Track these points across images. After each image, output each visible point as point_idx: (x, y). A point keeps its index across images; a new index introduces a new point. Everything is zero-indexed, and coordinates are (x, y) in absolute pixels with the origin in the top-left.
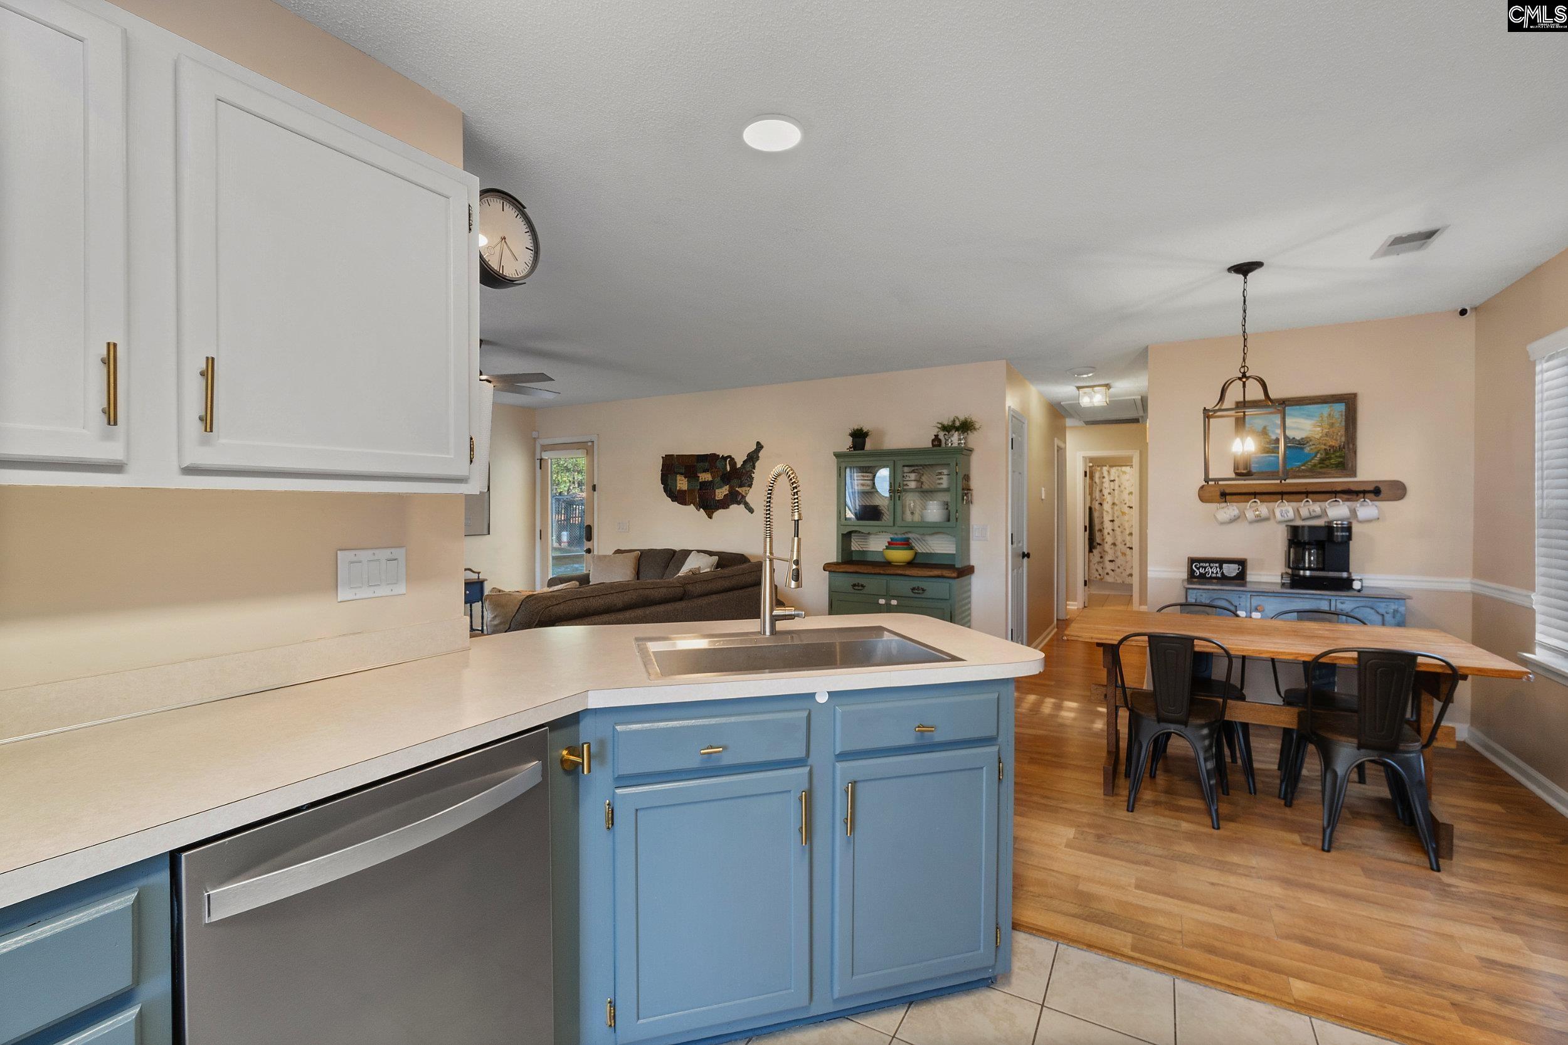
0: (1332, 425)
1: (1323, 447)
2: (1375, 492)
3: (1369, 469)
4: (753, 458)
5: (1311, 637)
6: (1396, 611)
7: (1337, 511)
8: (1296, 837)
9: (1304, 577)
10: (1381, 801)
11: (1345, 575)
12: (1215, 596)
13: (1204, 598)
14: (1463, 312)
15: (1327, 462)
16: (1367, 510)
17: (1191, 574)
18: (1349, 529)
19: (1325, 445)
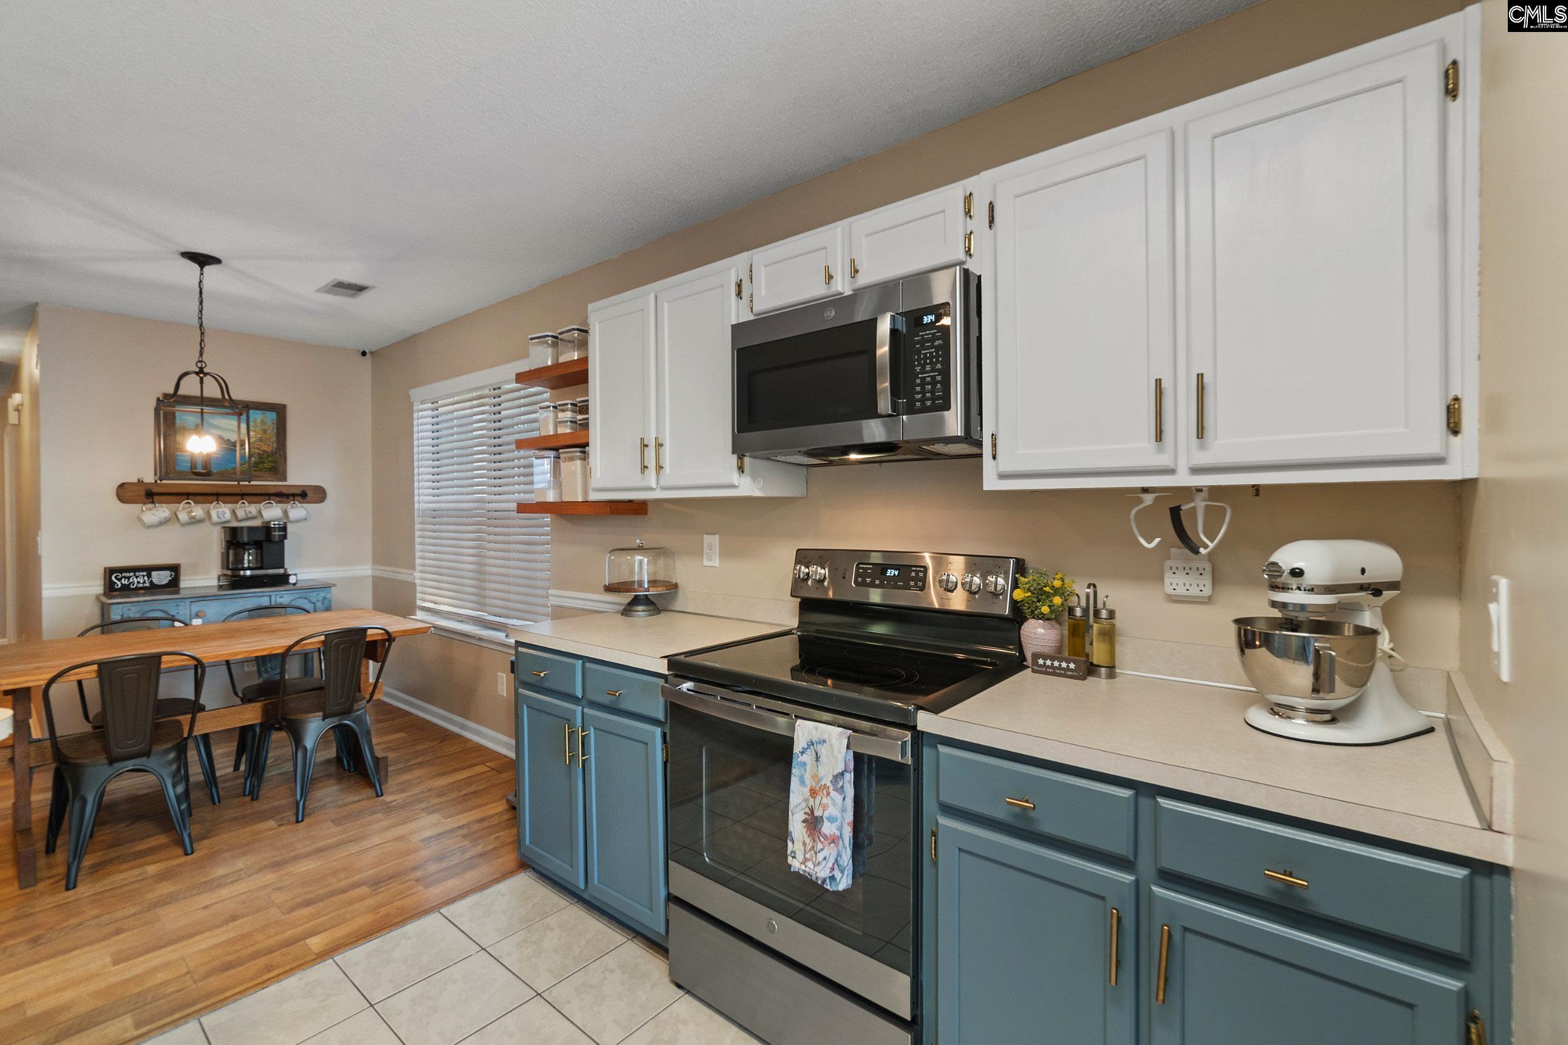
0: (265, 431)
1: (257, 451)
2: (302, 495)
3: (297, 476)
6: (324, 598)
7: (272, 512)
9: (245, 577)
10: (328, 762)
11: (281, 571)
12: (147, 607)
13: (133, 612)
14: (364, 354)
15: (261, 466)
16: (297, 511)
17: (110, 589)
18: (284, 529)
19: (258, 449)
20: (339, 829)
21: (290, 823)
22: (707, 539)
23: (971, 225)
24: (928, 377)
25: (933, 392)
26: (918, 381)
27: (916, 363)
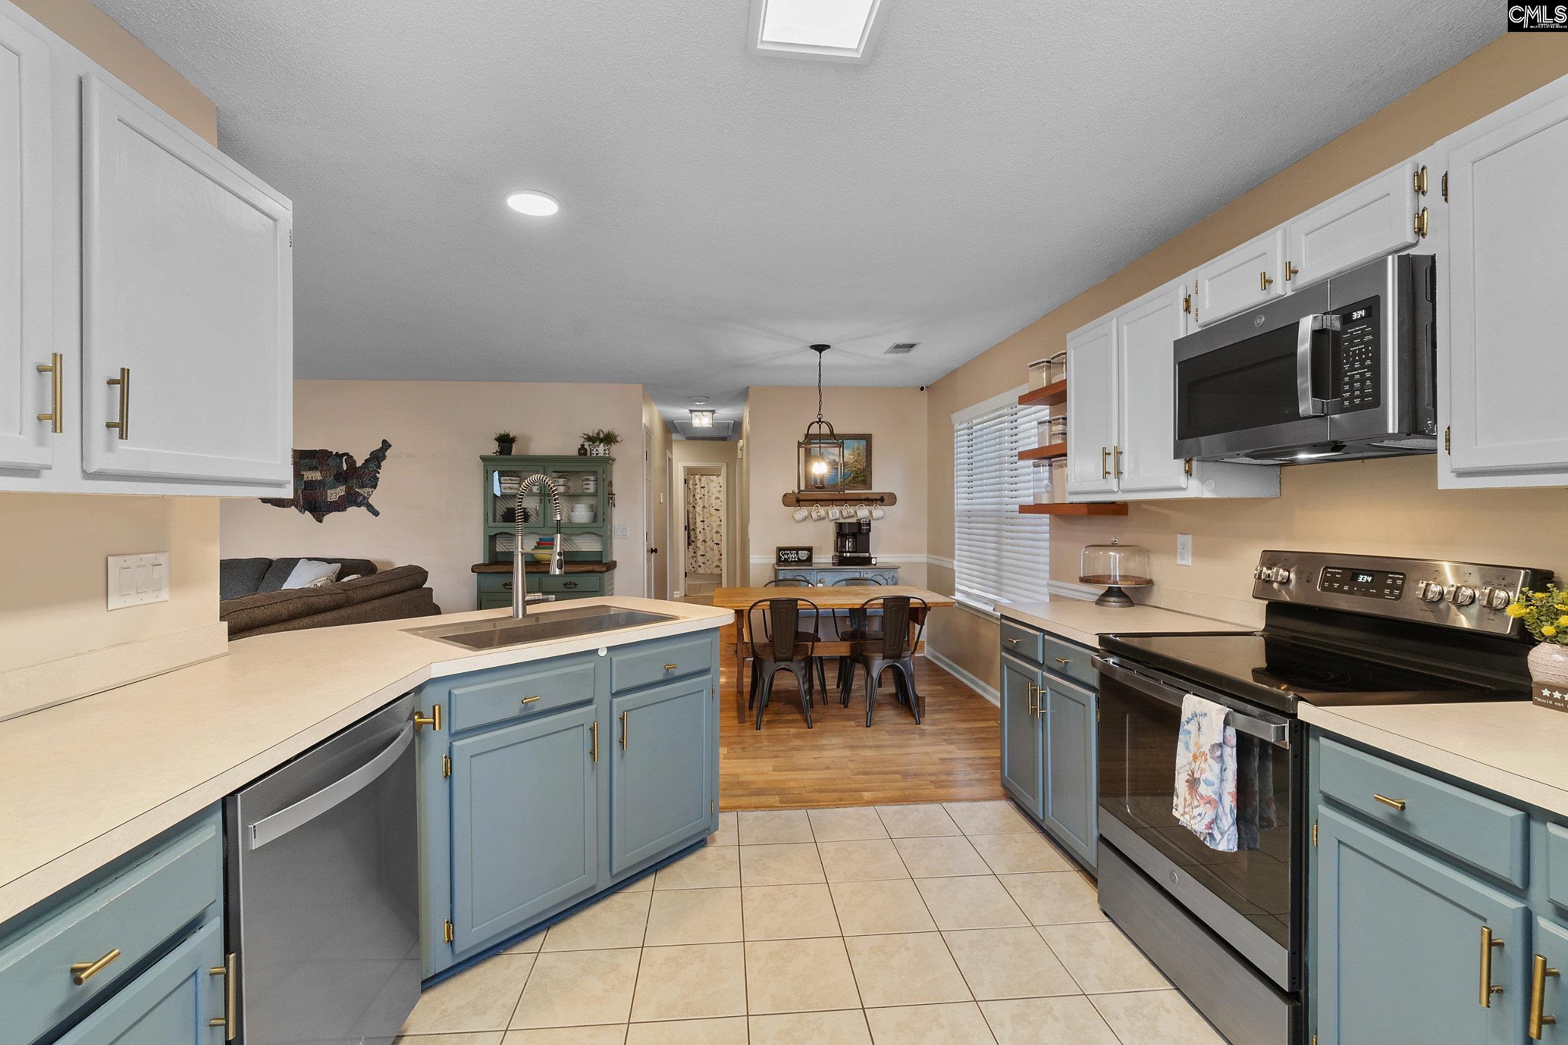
0: (859, 454)
1: (855, 469)
2: (882, 500)
3: (879, 486)
4: (378, 457)
5: (857, 594)
6: (893, 577)
7: (863, 512)
8: (853, 723)
9: (846, 557)
10: (891, 695)
11: (867, 555)
12: (796, 573)
13: (789, 576)
14: (922, 389)
15: (856, 479)
16: (878, 511)
17: (779, 561)
18: (869, 524)
19: (855, 467)
20: (891, 737)
21: (863, 726)
22: (1181, 539)
23: (1424, 201)
24: (1356, 374)
25: (1362, 390)
26: (1347, 379)
27: (1345, 361)
